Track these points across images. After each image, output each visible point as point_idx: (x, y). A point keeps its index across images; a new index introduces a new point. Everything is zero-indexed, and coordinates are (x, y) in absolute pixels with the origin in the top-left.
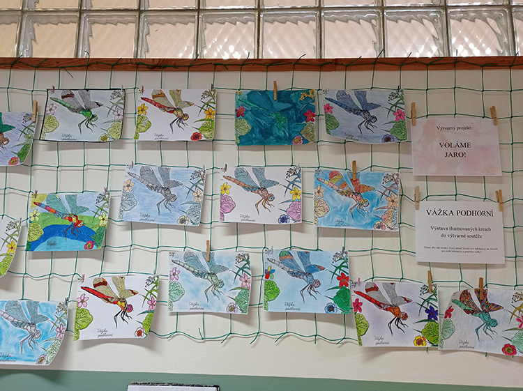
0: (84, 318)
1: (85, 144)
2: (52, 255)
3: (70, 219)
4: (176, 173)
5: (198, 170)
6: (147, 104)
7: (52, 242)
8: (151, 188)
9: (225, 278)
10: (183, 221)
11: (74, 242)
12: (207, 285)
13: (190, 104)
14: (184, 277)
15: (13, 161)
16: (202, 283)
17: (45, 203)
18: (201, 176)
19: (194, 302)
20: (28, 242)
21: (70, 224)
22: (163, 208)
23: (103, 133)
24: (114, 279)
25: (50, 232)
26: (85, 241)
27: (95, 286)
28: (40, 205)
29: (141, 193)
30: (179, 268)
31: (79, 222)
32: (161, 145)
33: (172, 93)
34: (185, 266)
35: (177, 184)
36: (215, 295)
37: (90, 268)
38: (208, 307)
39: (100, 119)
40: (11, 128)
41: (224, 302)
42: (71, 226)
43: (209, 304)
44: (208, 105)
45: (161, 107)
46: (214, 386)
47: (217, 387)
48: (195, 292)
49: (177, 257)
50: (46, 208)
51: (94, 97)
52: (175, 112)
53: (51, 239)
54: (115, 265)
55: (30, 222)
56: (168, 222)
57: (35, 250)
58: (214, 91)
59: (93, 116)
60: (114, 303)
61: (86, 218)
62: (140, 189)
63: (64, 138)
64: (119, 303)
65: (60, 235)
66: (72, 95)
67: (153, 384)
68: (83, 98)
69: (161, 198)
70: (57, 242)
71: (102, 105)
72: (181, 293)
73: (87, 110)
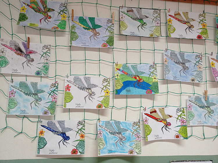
0: (147, 130)
1: (140, 38)
2: (127, 97)
3: (136, 78)
4: (188, 56)
5: (198, 54)
6: (172, 18)
7: (129, 90)
8: (176, 63)
9: (215, 109)
10: (193, 80)
11: (140, 89)
12: (205, 112)
13: (193, 20)
14: (195, 108)
15: (104, 45)
16: (203, 111)
17: (121, 69)
18: (199, 57)
19: (199, 121)
20: (116, 90)
21: (136, 80)
22: (182, 74)
23: (151, 33)
24: (160, 109)
25: (126, 84)
26: (146, 90)
27: (151, 113)
28: (119, 70)
29: (172, 65)
30: (192, 104)
31: (141, 79)
32: (179, 40)
33: (184, 13)
34: (195, 103)
35: (189, 61)
36: (209, 117)
37: (147, 104)
38: (205, 123)
39: (148, 25)
40: (100, 27)
41: (215, 120)
42: (136, 81)
43: (206, 121)
44: (202, 21)
45: (179, 20)
46: (210, 161)
47: (212, 161)
48: (200, 116)
49: (192, 98)
50: (122, 71)
51: (144, 12)
52: (187, 24)
53: (128, 88)
54: (160, 101)
55: (116, 79)
56: (185, 81)
57: (120, 94)
58: (205, 14)
59: (144, 23)
60: (161, 121)
61: (145, 77)
62: (171, 63)
63: (131, 34)
64: (163, 121)
65: (132, 86)
66: (132, 11)
67: (181, 161)
68: (138, 13)
69: (181, 68)
70: (131, 90)
71: (149, 17)
72: (193, 116)
73: (141, 20)
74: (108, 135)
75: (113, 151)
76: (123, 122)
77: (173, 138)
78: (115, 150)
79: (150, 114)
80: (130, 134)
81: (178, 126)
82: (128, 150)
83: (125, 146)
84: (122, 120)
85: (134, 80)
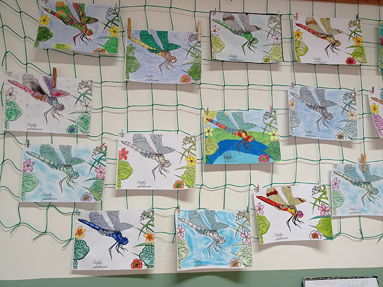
0: (262, 225)
1: (247, 65)
2: (225, 168)
3: (240, 135)
4: (331, 94)
5: (349, 92)
6: (302, 30)
7: (228, 156)
8: (311, 107)
9: (380, 186)
10: (341, 137)
11: (248, 155)
12: (363, 192)
13: (339, 32)
14: (344, 186)
15: (185, 79)
16: (359, 191)
17: (215, 119)
18: (351, 96)
19: (353, 207)
20: (207, 156)
21: (240, 139)
22: (322, 126)
23: (265, 56)
24: (283, 188)
25: (225, 146)
26: (259, 155)
27: (268, 195)
28: (211, 121)
29: (303, 111)
30: (340, 178)
31: (249, 137)
32: (315, 67)
33: (322, 20)
34: (345, 176)
35: (333, 104)
36: (370, 200)
37: (261, 179)
38: (364, 211)
39: (261, 43)
40: (177, 47)
41: (379, 206)
42: (242, 141)
43: (365, 208)
44: (355, 33)
45: (314, 33)
46: (374, 277)
47: (376, 277)
48: (353, 199)
49: (339, 169)
50: (217, 124)
51: (253, 20)
52: (328, 38)
53: (227, 153)
54: (283, 174)
55: (206, 137)
56: (327, 138)
57: (214, 163)
58: (359, 21)
59: (254, 39)
60: (286, 210)
61: (256, 133)
62: (301, 108)
63: (231, 58)
64: (289, 209)
65: (234, 150)
66: (232, 18)
67: (322, 279)
68: (243, 21)
69: (320, 116)
70: (233, 155)
71: (261, 29)
72: (341, 199)
73: (247, 33)
74: (195, 234)
75: (204, 263)
76: (220, 212)
77: (308, 238)
78: (206, 260)
79: (266, 197)
80: (231, 233)
81: (315, 218)
82: (229, 260)
83: (224, 253)
84: (218, 209)
85: (238, 138)
